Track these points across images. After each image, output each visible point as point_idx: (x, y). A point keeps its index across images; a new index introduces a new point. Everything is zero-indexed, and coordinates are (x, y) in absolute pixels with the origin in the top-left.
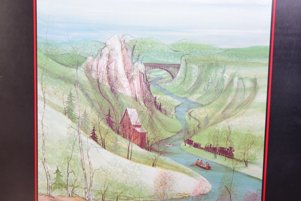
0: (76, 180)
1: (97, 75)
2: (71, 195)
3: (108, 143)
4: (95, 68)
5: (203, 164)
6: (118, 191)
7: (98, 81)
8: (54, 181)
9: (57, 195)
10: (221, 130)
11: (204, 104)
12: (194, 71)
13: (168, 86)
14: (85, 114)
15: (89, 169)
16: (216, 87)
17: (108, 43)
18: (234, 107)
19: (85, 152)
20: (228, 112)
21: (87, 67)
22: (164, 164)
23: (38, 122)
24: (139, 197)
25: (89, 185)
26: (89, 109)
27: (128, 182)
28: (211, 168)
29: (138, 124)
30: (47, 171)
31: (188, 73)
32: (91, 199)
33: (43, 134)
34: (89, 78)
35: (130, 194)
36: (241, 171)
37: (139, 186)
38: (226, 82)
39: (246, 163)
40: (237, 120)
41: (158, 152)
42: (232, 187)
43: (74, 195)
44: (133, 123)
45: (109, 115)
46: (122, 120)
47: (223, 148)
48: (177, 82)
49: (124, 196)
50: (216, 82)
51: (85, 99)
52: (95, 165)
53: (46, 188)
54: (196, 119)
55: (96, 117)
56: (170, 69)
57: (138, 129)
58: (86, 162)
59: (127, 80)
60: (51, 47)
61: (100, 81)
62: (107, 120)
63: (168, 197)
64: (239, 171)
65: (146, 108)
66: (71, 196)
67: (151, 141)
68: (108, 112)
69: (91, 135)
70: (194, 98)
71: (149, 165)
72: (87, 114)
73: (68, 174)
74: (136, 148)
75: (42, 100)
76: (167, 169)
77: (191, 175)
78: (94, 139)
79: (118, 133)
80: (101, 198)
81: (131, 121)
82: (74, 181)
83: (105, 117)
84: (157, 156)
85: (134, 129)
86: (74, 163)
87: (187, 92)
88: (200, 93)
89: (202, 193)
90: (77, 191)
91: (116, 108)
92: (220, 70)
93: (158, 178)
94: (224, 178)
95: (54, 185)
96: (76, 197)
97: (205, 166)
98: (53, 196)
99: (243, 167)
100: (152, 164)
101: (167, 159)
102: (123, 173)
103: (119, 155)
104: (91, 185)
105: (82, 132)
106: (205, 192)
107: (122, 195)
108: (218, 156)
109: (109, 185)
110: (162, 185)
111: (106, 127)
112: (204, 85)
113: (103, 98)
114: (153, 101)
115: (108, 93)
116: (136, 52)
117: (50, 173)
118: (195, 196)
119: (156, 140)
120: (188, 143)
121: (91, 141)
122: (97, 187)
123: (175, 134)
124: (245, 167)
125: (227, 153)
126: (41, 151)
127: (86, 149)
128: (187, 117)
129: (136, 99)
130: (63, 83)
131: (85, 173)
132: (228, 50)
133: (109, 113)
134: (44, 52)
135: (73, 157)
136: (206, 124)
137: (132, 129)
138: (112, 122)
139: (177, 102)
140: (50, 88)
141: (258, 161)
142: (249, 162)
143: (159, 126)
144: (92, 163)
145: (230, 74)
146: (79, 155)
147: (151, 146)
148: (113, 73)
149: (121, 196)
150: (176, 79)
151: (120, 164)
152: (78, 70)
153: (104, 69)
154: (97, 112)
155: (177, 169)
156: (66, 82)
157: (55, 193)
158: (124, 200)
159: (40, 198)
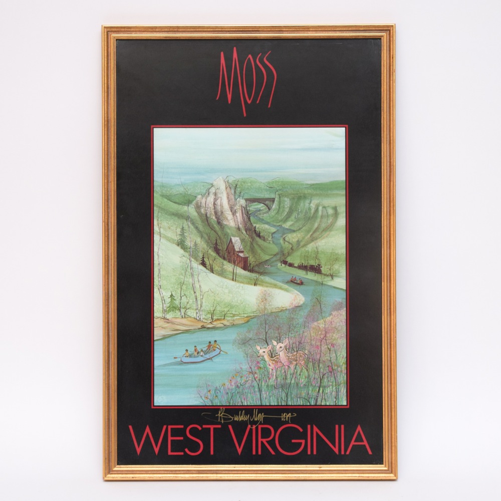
0: (188, 303)
1: (205, 210)
2: (183, 316)
3: (216, 268)
4: (203, 205)
5: (297, 281)
6: (225, 310)
7: (206, 215)
8: (168, 305)
9: (171, 317)
10: (310, 250)
11: (295, 229)
12: (286, 203)
13: (266, 217)
14: (196, 245)
15: (200, 292)
16: (304, 215)
17: (215, 183)
18: (320, 231)
19: (196, 277)
20: (315, 235)
21: (197, 204)
22: (264, 282)
23: (155, 253)
24: (244, 314)
25: (199, 306)
26: (199, 240)
27: (233, 301)
29: (241, 250)
30: (162, 296)
31: (282, 205)
32: (202, 318)
33: (159, 264)
34: (199, 213)
35: (236, 311)
36: (329, 284)
37: (244, 304)
38: (313, 211)
39: (332, 276)
40: (323, 241)
41: (259, 273)
42: (322, 298)
43: (187, 316)
44: (237, 249)
45: (216, 244)
46: (227, 247)
47: (313, 266)
48: (272, 213)
49: (230, 314)
50: (305, 211)
51: (196, 232)
52: (205, 288)
53: (162, 312)
54: (289, 243)
55: (205, 246)
56: (267, 202)
57: (241, 255)
58: (197, 286)
59: (231, 213)
60: (166, 189)
61: (208, 215)
62: (215, 248)
63: (268, 312)
64: (327, 284)
65: (247, 236)
67: (253, 264)
68: (215, 242)
69: (201, 262)
70: (287, 225)
71: (252, 284)
72: (197, 244)
73: (181, 297)
74: (240, 271)
75: (158, 234)
76: (267, 287)
77: (287, 291)
78: (203, 266)
79: (224, 259)
80: (211, 317)
81: (235, 248)
82: (186, 303)
83: (212, 246)
84: (258, 276)
85: (238, 255)
86: (186, 288)
87: (281, 221)
88: (292, 221)
89: (297, 305)
90: (189, 313)
91: (222, 237)
92: (307, 201)
93: (260, 296)
95: (169, 309)
97: (299, 282)
98: (168, 318)
99: (330, 280)
100: (253, 283)
101: (267, 279)
102: (229, 293)
103: (225, 277)
104: (201, 306)
105: (193, 260)
106: (300, 305)
107: (228, 313)
108: (309, 273)
109: (217, 305)
110: (263, 301)
111: (214, 254)
112: (294, 215)
113: (210, 229)
114: (253, 230)
115: (215, 226)
116: (238, 190)
117: (165, 298)
118: (291, 309)
119: (257, 263)
120: (284, 264)
121: (201, 267)
122: (207, 307)
123: (272, 256)
125: (316, 269)
126: (157, 279)
127: (196, 275)
128: (282, 241)
129: (239, 229)
130: (176, 218)
131: (196, 296)
132: (313, 185)
133: (216, 242)
134: (160, 193)
135: (185, 282)
136: (298, 247)
137: (236, 254)
138: (219, 250)
139: (273, 230)
140: (165, 224)
141: (341, 274)
142: (335, 276)
143: (259, 251)
144: (202, 286)
145: (315, 204)
146: (191, 280)
147: (253, 268)
148: (219, 208)
150: (272, 210)
151: (226, 286)
152: (189, 207)
153: (211, 205)
154: (206, 242)
155: (275, 286)
156: (179, 218)
157: (169, 316)
158: (231, 317)
159: (156, 321)
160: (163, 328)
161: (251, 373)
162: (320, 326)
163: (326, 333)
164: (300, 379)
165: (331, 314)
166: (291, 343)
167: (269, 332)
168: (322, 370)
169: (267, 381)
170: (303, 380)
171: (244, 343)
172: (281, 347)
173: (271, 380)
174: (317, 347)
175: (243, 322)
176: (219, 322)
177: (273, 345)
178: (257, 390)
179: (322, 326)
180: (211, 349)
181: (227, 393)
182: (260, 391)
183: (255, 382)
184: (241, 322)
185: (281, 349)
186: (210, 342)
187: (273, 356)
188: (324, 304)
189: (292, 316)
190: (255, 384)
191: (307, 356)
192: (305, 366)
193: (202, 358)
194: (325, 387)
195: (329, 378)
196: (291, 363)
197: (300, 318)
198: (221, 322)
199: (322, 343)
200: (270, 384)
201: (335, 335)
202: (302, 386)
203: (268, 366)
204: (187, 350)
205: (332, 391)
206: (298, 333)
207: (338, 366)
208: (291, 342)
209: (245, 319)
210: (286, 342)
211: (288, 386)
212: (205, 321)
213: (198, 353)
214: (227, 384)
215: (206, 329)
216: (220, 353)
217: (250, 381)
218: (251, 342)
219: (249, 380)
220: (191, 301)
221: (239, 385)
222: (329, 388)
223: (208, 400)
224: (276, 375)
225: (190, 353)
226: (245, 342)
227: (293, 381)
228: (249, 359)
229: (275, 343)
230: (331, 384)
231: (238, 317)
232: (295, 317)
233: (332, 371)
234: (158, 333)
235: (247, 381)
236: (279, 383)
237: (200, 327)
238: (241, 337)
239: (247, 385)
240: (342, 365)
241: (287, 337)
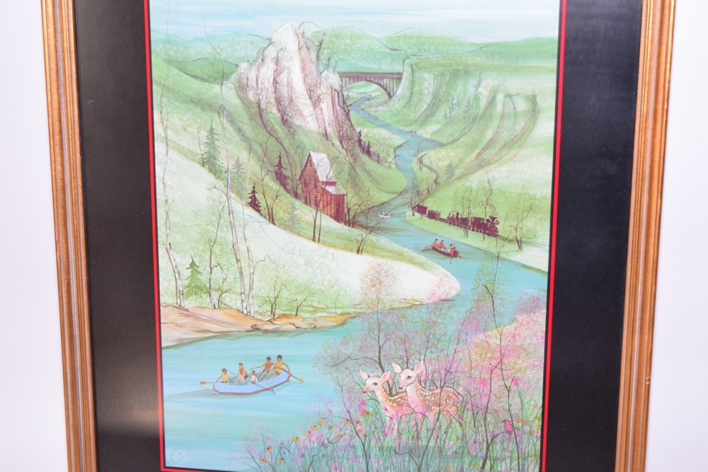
0: (225, 280)
1: (257, 94)
2: (217, 305)
3: (279, 214)
4: (252, 82)
5: (445, 248)
6: (299, 298)
7: (259, 106)
8: (187, 282)
9: (192, 305)
10: (475, 187)
11: (444, 141)
12: (426, 84)
13: (382, 112)
14: (238, 165)
15: (247, 259)
16: (465, 112)
17: (275, 37)
18: (498, 146)
19: (239, 230)
20: (486, 155)
21: (239, 81)
22: (377, 248)
23: (157, 179)
24: (336, 308)
25: (247, 288)
26: (244, 156)
27: (315, 280)
28: (459, 254)
29: (331, 180)
30: (174, 264)
31: (417, 88)
32: (252, 312)
33: (166, 201)
34: (244, 100)
35: (319, 302)
36: (513, 259)
37: (335, 288)
38: (483, 103)
39: (519, 243)
40: (504, 169)
41: (366, 228)
42: (496, 285)
43: (223, 306)
44: (322, 178)
45: (280, 165)
46: (302, 174)
47: (480, 219)
48: (397, 104)
49: (309, 306)
50: (465, 103)
51: (238, 138)
52: (257, 253)
53: (174, 295)
54: (431, 169)
55: (257, 168)
56: (385, 81)
57: (331, 189)
58: (242, 247)
59: (309, 102)
60: (175, 48)
61: (263, 106)
62: (277, 174)
63: (385, 306)
64: (508, 258)
65: (344, 151)
66: (217, 307)
67: (354, 209)
68: (277, 160)
69: (250, 200)
70: (428, 131)
71: (351, 250)
72: (241, 165)
73: (211, 269)
74: (327, 222)
75: (162, 141)
76: (383, 257)
77: (424, 267)
78: (254, 208)
79: (296, 196)
80: (270, 310)
81: (319, 174)
82: (221, 281)
83: (272, 169)
84: (364, 235)
85: (324, 189)
86: (221, 251)
87: (415, 122)
88: (438, 123)
89: (444, 297)
90: (227, 299)
91: (291, 151)
92: (472, 82)
93: (368, 274)
94: (482, 271)
95: (188, 289)
96: (224, 308)
97: (449, 251)
98: (186, 307)
99: (514, 251)
100: (356, 248)
101: (382, 240)
102: (306, 265)
103: (298, 234)
104: (251, 288)
105: (233, 195)
106: (449, 297)
107: (304, 303)
108: (470, 232)
109: (283, 287)
110: (374, 286)
111: (275, 186)
112: (444, 109)
113: (268, 135)
114: (356, 139)
115: (277, 127)
116: (325, 53)
117: (180, 268)
118: (431, 304)
119: (363, 208)
120: (419, 211)
121: (250, 211)
122: (262, 290)
123: (395, 195)
124: (517, 251)
125: (486, 227)
126: (164, 230)
127: (241, 226)
128: (415, 165)
129: (326, 135)
130: (198, 110)
131: (241, 267)
132: (486, 45)
133: (280, 161)
134: (164, 56)
135: (219, 240)
136: (449, 178)
137: (319, 188)
138: (286, 177)
139: (398, 140)
140: (175, 120)
141: (540, 240)
142: (525, 242)
143: (368, 183)
144: (252, 249)
145: (489, 88)
146: (229, 236)
147: (354, 218)
148: (284, 91)
149: (304, 306)
150: (395, 99)
152: (224, 87)
153: (268, 84)
154: (259, 160)
155: (400, 257)
156: (203, 109)
157: (189, 303)
158: (310, 312)
159: (163, 311)
160: (177, 325)
161: (350, 421)
162: (491, 342)
163: (502, 356)
164: (447, 441)
165: (514, 320)
166: (429, 370)
167: (386, 346)
168: (491, 428)
169: (380, 439)
170: (451, 443)
171: (336, 365)
172: (409, 377)
173: (388, 438)
174: (483, 382)
175: (335, 324)
176: (285, 321)
177: (392, 370)
178: (360, 453)
179: (494, 341)
180: (272, 371)
181: (303, 456)
182: (367, 456)
183: (357, 438)
184: (330, 324)
185: (409, 381)
186: (269, 358)
187: (394, 393)
188: (501, 299)
189: (434, 318)
190: (357, 442)
191: (461, 398)
192: (457, 417)
193: (253, 386)
194: (496, 460)
195: (505, 444)
196: (429, 408)
197: (450, 323)
198: (291, 321)
199: (493, 375)
200: (385, 445)
201: (520, 362)
202: (450, 453)
203: (383, 411)
204: (225, 371)
205: (511, 469)
206: (445, 352)
207: (525, 422)
208: (430, 368)
209: (339, 317)
210: (420, 368)
211: (421, 452)
212: (260, 317)
213: (246, 377)
214: (303, 438)
215: (260, 333)
216: (288, 380)
217: (346, 437)
218: (349, 363)
219: (345, 434)
220: (231, 278)
221: (326, 442)
222: (504, 463)
223: (267, 464)
224: (398, 430)
225: (231, 375)
226: (337, 363)
227: (432, 443)
228: (345, 395)
229: (397, 369)
230: (509, 454)
231: (324, 314)
232: (439, 320)
233: (511, 430)
234: (168, 335)
235: (342, 436)
236: (403, 444)
237: (250, 328)
238: (329, 351)
239: (340, 445)
240: (533, 422)
241: (422, 358)
